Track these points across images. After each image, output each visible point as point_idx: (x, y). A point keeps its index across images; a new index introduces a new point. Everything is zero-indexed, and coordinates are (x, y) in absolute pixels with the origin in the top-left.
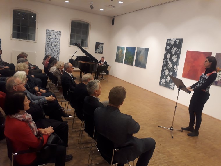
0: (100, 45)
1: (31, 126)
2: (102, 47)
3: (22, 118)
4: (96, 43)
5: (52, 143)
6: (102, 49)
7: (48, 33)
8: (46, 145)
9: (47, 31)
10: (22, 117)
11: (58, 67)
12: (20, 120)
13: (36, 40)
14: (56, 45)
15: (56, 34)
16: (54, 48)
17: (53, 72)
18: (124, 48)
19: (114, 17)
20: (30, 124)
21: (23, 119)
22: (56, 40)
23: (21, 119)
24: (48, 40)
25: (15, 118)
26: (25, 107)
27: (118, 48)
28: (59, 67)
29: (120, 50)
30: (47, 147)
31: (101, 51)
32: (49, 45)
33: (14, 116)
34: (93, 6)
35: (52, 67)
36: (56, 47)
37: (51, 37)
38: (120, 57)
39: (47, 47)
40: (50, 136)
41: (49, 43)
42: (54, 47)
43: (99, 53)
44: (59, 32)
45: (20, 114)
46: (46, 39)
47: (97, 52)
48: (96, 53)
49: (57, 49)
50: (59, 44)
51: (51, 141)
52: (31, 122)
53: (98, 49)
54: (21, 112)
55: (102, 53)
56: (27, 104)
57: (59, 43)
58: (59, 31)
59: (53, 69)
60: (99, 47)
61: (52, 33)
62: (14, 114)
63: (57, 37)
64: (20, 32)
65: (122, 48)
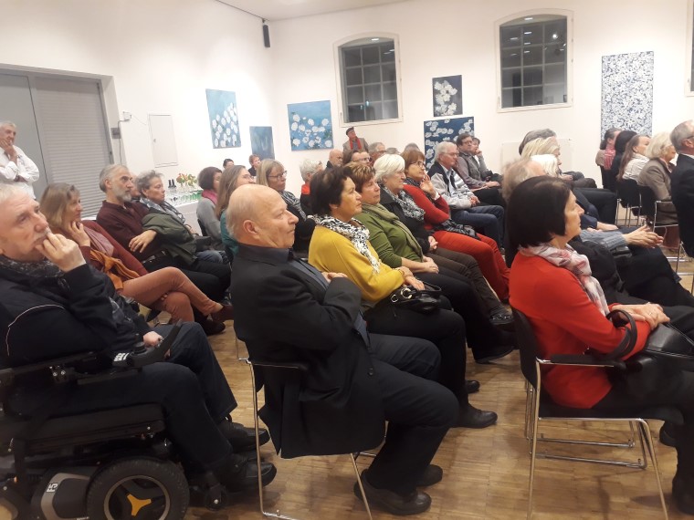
1: (587, 290)
3: (560, 259)
5: (664, 349)
7: (609, 65)
8: (643, 353)
9: (606, 60)
10: (560, 255)
11: (653, 152)
12: (554, 265)
13: (569, 98)
14: (636, 102)
15: (636, 64)
16: (633, 112)
17: (636, 176)
20: (584, 284)
21: (563, 261)
22: (636, 85)
23: (558, 260)
24: (608, 90)
25: (537, 256)
26: (568, 227)
28: (657, 152)
30: (647, 360)
32: (614, 105)
33: (537, 251)
35: (629, 160)
36: (638, 107)
37: (618, 78)
39: (607, 115)
40: (656, 329)
41: (614, 99)
42: (631, 109)
44: (648, 53)
45: (552, 246)
46: (603, 87)
49: (642, 116)
50: (649, 96)
51: (661, 345)
52: (585, 276)
54: (556, 240)
56: (575, 217)
57: (647, 93)
58: (645, 51)
59: (635, 167)
61: (621, 63)
62: (536, 245)
63: (641, 72)
64: (522, 87)
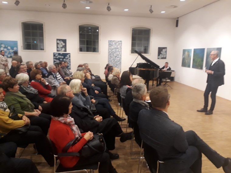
0: (163, 50)
1: (73, 130)
2: (166, 52)
3: (64, 121)
4: (159, 48)
6: (165, 54)
7: (110, 43)
9: (109, 41)
10: (64, 120)
11: (115, 74)
13: (99, 52)
14: (117, 55)
15: (117, 44)
16: (116, 58)
18: (191, 50)
19: (178, 18)
20: (72, 127)
22: (117, 50)
23: (63, 121)
24: (110, 50)
25: (57, 120)
27: (184, 51)
28: (117, 74)
29: (186, 53)
31: (165, 56)
32: (111, 55)
34: (153, 9)
37: (113, 47)
38: (187, 61)
39: (110, 58)
41: (112, 53)
43: (162, 58)
44: (121, 41)
45: (62, 117)
47: (160, 58)
48: (158, 58)
49: (119, 59)
50: (121, 54)
53: (161, 55)
55: (165, 58)
57: (120, 52)
60: (162, 52)
61: (113, 43)
63: (119, 47)
65: (189, 51)
